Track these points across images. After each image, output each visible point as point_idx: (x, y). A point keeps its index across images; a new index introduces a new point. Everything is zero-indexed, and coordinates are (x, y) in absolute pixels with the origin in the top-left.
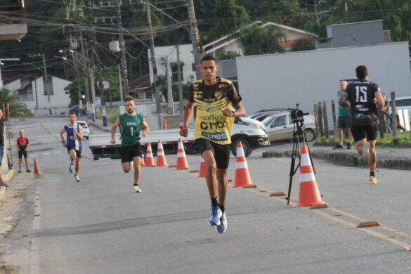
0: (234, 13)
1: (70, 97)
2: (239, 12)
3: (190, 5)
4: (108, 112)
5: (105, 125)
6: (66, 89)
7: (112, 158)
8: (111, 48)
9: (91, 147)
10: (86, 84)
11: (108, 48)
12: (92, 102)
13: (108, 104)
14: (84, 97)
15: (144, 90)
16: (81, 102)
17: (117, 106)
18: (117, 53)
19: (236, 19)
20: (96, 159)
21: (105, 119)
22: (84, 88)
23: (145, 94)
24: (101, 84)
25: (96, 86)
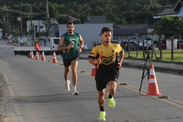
0: (54, 11)
1: (2, 34)
2: (56, 11)
3: (47, 7)
4: (14, 39)
5: (13, 43)
6: (1, 31)
7: (21, 55)
8: (17, 20)
9: (14, 51)
10: (8, 30)
11: (16, 19)
12: (9, 36)
13: (14, 37)
14: (7, 34)
15: (25, 33)
16: (6, 36)
17: (17, 38)
18: (19, 21)
19: (55, 14)
20: (15, 55)
21: (13, 41)
22: (7, 31)
23: (25, 34)
24: (13, 30)
25: (10, 31)
